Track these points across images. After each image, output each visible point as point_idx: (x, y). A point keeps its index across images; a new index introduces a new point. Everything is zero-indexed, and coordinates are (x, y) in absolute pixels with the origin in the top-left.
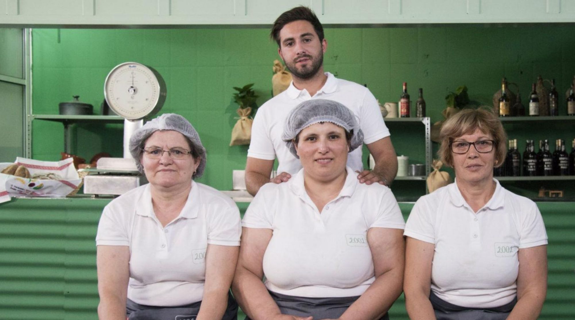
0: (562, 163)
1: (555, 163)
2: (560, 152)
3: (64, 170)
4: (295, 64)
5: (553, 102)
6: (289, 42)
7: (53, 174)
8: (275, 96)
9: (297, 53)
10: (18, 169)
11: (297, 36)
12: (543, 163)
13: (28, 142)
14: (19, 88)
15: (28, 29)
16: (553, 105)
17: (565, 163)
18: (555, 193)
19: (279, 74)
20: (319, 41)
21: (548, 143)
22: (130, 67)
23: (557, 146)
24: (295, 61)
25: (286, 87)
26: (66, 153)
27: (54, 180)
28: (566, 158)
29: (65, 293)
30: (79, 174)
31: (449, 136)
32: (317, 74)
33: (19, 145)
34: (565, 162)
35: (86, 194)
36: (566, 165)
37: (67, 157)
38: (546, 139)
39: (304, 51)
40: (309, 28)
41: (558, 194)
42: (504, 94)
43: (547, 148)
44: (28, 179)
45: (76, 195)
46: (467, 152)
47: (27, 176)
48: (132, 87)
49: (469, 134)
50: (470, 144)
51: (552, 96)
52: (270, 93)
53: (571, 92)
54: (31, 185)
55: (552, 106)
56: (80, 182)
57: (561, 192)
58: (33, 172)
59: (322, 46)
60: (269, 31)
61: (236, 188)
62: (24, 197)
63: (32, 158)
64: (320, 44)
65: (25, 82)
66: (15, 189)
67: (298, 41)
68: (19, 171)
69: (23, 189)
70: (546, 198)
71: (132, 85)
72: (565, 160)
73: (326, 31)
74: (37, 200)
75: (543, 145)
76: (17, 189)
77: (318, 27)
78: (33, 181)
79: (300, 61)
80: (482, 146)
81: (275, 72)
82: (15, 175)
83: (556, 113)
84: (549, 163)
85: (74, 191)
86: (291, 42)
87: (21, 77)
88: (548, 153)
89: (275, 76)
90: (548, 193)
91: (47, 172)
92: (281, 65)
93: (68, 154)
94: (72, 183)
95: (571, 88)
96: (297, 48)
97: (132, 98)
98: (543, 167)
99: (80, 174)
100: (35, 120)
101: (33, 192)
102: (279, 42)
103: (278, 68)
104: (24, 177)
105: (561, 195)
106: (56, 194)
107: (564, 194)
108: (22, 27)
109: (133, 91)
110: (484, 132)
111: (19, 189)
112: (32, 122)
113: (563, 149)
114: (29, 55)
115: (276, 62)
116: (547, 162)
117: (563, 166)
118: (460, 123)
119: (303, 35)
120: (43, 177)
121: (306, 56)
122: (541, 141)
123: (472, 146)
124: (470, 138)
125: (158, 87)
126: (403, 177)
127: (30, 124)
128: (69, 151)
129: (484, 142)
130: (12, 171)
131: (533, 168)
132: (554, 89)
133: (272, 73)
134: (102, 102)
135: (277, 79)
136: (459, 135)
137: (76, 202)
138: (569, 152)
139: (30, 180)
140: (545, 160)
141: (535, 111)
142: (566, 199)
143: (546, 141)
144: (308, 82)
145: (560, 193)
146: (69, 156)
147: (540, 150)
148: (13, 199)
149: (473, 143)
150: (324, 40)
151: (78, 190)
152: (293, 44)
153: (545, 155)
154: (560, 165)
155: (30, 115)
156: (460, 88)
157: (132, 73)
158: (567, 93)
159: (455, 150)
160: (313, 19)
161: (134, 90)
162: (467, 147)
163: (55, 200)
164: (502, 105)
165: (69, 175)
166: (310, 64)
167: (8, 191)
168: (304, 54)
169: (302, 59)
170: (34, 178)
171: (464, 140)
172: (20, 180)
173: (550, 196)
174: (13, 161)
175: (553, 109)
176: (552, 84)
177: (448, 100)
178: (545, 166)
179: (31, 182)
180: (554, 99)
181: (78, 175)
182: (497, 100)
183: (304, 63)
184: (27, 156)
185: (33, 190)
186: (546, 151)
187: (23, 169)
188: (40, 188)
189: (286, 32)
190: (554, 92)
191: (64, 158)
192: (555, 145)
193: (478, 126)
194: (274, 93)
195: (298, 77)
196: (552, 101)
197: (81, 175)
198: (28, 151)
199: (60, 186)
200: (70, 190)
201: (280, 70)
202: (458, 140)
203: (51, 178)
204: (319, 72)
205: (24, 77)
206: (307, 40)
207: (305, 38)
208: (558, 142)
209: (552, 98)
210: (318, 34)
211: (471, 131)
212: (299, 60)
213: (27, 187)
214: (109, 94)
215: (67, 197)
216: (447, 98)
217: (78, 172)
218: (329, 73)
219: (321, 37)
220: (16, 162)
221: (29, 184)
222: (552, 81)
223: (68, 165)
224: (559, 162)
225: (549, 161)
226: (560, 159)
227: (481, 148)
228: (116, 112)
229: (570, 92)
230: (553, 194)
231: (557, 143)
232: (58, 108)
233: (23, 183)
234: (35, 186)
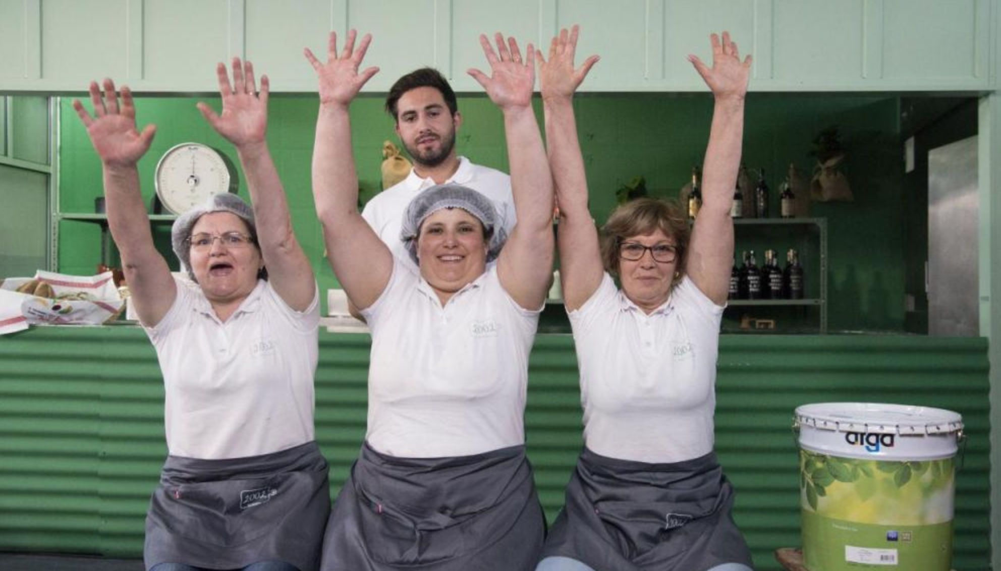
0: (773, 283)
1: (764, 282)
2: (770, 267)
3: (100, 289)
4: (417, 146)
5: (762, 200)
6: (409, 116)
7: (85, 293)
8: (387, 188)
9: (419, 130)
10: (39, 286)
11: (420, 108)
12: (748, 282)
13: (54, 249)
14: (41, 178)
15: (55, 98)
16: (762, 204)
17: (777, 283)
18: (764, 323)
19: (391, 160)
20: (450, 116)
21: (754, 255)
22: (190, 149)
23: (767, 260)
24: (417, 142)
25: (404, 177)
26: (103, 264)
27: (86, 302)
28: (779, 276)
29: (100, 454)
30: (120, 294)
31: (617, 234)
32: (447, 160)
33: (40, 253)
34: (777, 280)
35: (130, 320)
36: (779, 285)
37: (105, 271)
38: (751, 250)
39: (430, 128)
40: (436, 97)
41: (767, 324)
42: (695, 189)
43: (753, 262)
44: (52, 300)
45: (115, 321)
46: (641, 257)
47: (50, 296)
48: (192, 176)
49: (645, 236)
50: (646, 248)
51: (760, 191)
52: (379, 184)
53: (786, 186)
54: (56, 308)
55: (760, 206)
56: (121, 304)
57: (772, 322)
58: (58, 290)
59: (454, 121)
60: (384, 101)
61: (332, 313)
62: (46, 324)
63: (59, 271)
64: (451, 118)
65: (51, 170)
66: (33, 314)
67: (421, 115)
68: (41, 289)
69: (44, 313)
70: (751, 330)
71: (192, 175)
72: (777, 278)
73: (459, 101)
74: (64, 328)
75: (748, 258)
76: (37, 313)
77: (450, 96)
78: (58, 302)
79: (424, 142)
80: (662, 253)
81: (386, 158)
82: (35, 293)
83: (766, 214)
84: (756, 282)
85: (113, 316)
86: (412, 116)
87: (45, 162)
88: (754, 268)
89: (385, 163)
90: (754, 322)
91: (77, 290)
92: (394, 147)
93: (106, 267)
94: (111, 305)
95: (786, 181)
96: (420, 125)
97: (192, 191)
98: (748, 288)
99: (123, 293)
100: (64, 222)
101: (58, 318)
102: (396, 115)
103: (390, 151)
104: (47, 296)
105: (772, 326)
106: (88, 320)
107: (776, 324)
108: (47, 96)
109: (193, 182)
110: (665, 233)
111: (40, 314)
112: (59, 222)
113: (775, 263)
114: (56, 133)
115: (387, 143)
116: (752, 280)
117: (775, 286)
118: (636, 218)
119: (428, 108)
120: (73, 297)
121: (431, 134)
122: (745, 253)
123: (648, 251)
124: (646, 240)
125: (227, 177)
126: (558, 300)
127: (57, 226)
128: (108, 262)
129: (664, 248)
130: (31, 290)
131: (734, 288)
132: (763, 182)
133: (381, 159)
134: (152, 196)
135: (388, 166)
136: (633, 234)
137: (115, 331)
138: (782, 267)
139: (55, 302)
140: (750, 278)
141: (737, 212)
142: (778, 331)
143: (752, 252)
144: (434, 169)
145: (770, 323)
146: (108, 269)
147: (744, 265)
148: (32, 327)
149: (650, 249)
150: (456, 113)
151: (119, 314)
152: (415, 119)
153: (750, 272)
154: (771, 284)
155: (56, 214)
156: (635, 180)
157: (193, 157)
158: (781, 187)
159: (625, 254)
160: (441, 85)
161: (196, 181)
162: (641, 252)
163: (87, 328)
164: (693, 205)
165: (107, 295)
166: (436, 146)
167: (26, 316)
168: (429, 132)
169: (426, 138)
170: (61, 298)
171: (638, 242)
172: (40, 300)
173: (757, 326)
174: (33, 275)
175: (762, 208)
176: (760, 175)
177: (619, 196)
178: (750, 286)
179: (56, 304)
180: (763, 196)
181: (118, 295)
182: (685, 197)
183: (428, 145)
184: (52, 269)
185: (59, 315)
186: (752, 266)
187: (46, 287)
188: (67, 312)
189: (405, 103)
190: (764, 187)
191: (101, 271)
192: (764, 257)
193: (659, 226)
194: (384, 185)
195: (421, 162)
196: (760, 198)
197: (123, 295)
198: (54, 262)
199: (95, 310)
200: (107, 315)
201: (392, 155)
202: (630, 241)
203: (83, 299)
204: (450, 156)
205: (49, 162)
206: (434, 114)
207: (431, 112)
208: (768, 254)
209: (760, 194)
210: (448, 105)
211: (649, 231)
212: (422, 140)
213: (49, 310)
214: (162, 184)
215: (104, 324)
216: (618, 193)
217: (120, 291)
218: (463, 157)
219: (453, 110)
220: (36, 277)
221: (52, 306)
222: (760, 170)
223: (106, 281)
224: (769, 280)
225: (756, 280)
226: (772, 276)
227: (659, 255)
228: (172, 210)
229: (784, 185)
230: (760, 324)
231: (766, 256)
232: (93, 204)
233: (45, 305)
234: (60, 310)
